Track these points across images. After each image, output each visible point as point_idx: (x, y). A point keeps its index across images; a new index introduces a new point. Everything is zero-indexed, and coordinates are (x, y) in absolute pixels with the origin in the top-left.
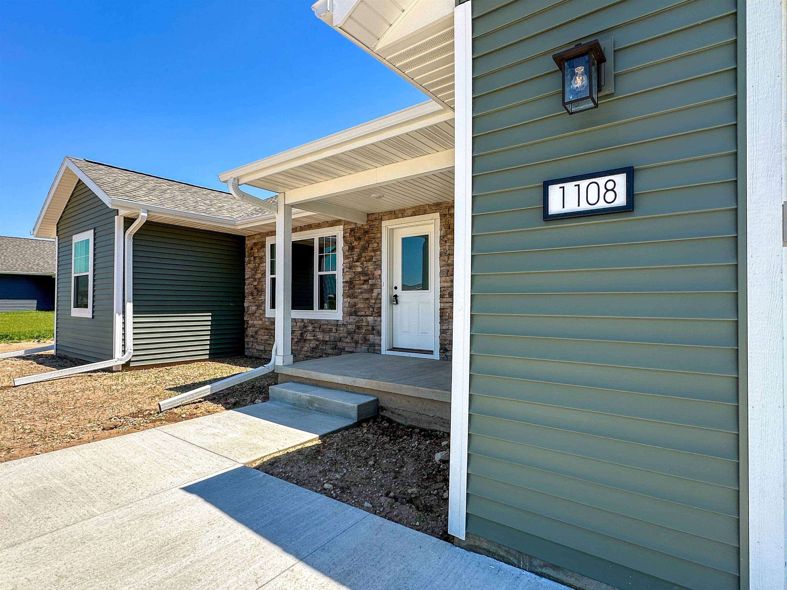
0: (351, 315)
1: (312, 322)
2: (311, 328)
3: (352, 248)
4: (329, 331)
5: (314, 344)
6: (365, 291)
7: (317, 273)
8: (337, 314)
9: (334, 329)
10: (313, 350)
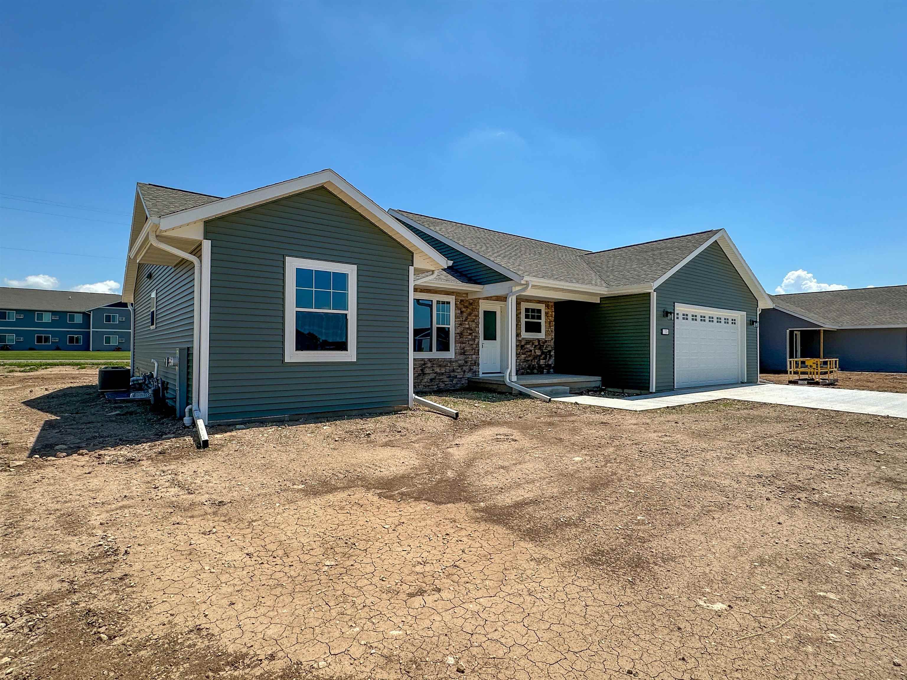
0: (461, 354)
2: (429, 365)
3: (462, 312)
4: (445, 366)
5: (432, 376)
6: (470, 340)
7: (435, 326)
8: (451, 354)
9: (449, 365)
10: (431, 380)
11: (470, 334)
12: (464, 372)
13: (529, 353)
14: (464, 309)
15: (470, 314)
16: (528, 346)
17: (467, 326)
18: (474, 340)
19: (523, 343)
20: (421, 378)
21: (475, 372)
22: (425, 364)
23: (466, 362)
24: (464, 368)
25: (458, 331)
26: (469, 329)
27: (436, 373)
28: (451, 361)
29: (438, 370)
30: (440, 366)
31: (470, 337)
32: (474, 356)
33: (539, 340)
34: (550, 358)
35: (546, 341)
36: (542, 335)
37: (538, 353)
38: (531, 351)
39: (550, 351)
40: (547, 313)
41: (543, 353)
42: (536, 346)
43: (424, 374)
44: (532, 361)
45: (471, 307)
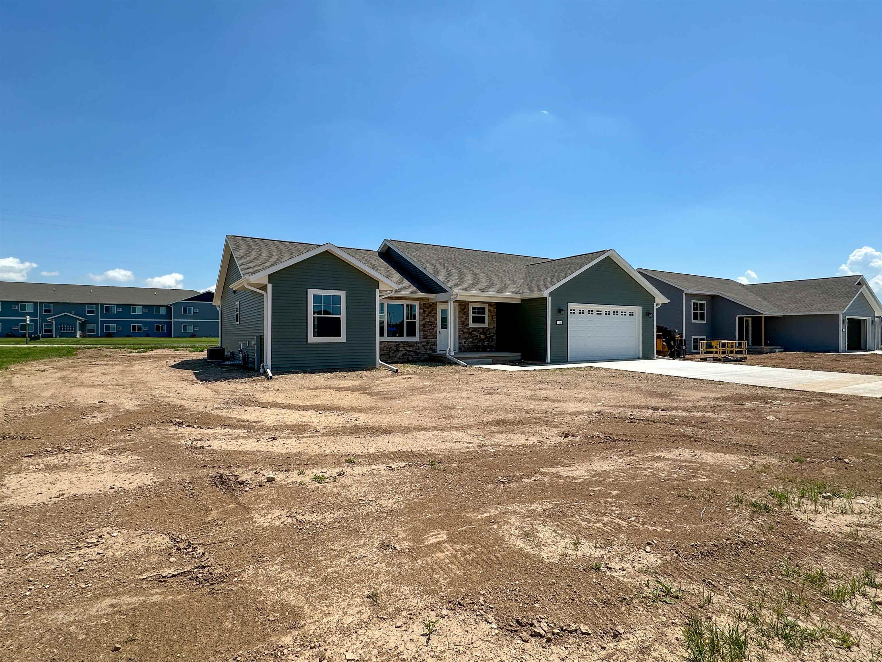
0: (424, 338)
1: (402, 342)
2: (402, 345)
3: (424, 311)
4: (412, 346)
5: (404, 352)
6: (431, 329)
7: (405, 320)
8: (417, 338)
9: (415, 345)
10: (403, 355)
11: (431, 325)
12: (426, 349)
13: (475, 338)
14: (426, 309)
15: (430, 312)
16: (474, 333)
17: (428, 320)
18: (433, 329)
19: (470, 331)
20: (396, 353)
21: (434, 350)
22: (398, 345)
23: (428, 343)
24: (426, 347)
25: (422, 323)
26: (430, 322)
27: (406, 350)
28: (416, 343)
29: (408, 348)
30: (409, 346)
31: (430, 327)
32: (433, 340)
33: (483, 328)
34: (492, 341)
35: (489, 329)
36: (486, 325)
37: (483, 337)
38: (477, 336)
39: (493, 336)
40: (489, 310)
41: (486, 337)
42: (481, 333)
43: (398, 351)
44: (477, 343)
45: (431, 308)
